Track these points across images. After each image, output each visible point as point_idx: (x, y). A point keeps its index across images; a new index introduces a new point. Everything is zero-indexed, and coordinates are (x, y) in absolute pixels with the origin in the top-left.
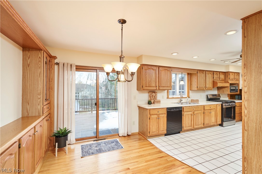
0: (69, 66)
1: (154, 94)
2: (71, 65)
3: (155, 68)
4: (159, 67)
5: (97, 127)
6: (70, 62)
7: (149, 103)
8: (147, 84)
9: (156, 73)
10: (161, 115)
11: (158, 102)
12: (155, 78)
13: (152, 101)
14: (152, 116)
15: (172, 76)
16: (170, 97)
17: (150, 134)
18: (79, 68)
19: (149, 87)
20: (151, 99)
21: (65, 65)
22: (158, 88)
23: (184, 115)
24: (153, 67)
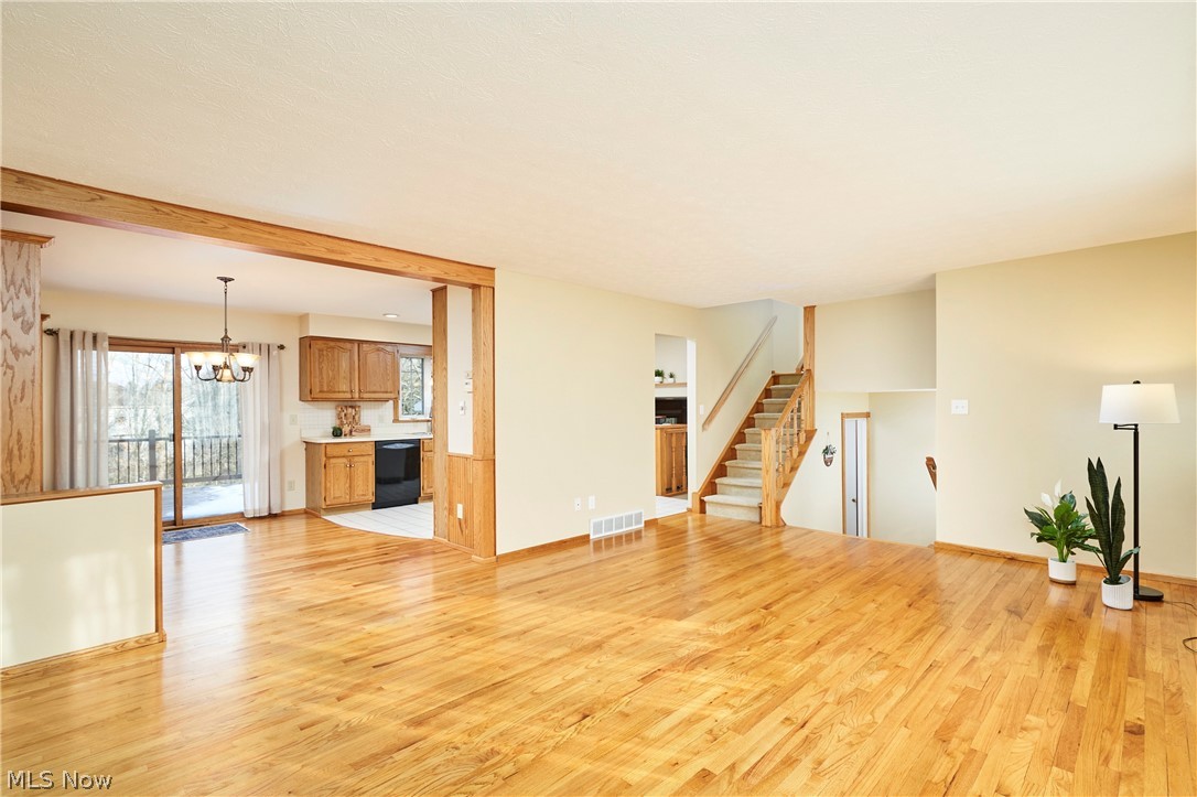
0: (89, 340)
1: (350, 410)
2: (95, 337)
3: (348, 345)
4: (360, 342)
5: (178, 495)
6: (91, 329)
7: (337, 433)
8: (325, 385)
9: (351, 358)
10: (356, 459)
11: (363, 431)
12: (348, 369)
13: (346, 429)
14: (332, 461)
15: (398, 364)
16: (402, 418)
17: (328, 503)
18: (119, 344)
19: (328, 392)
20: (342, 423)
21: (78, 338)
22: (357, 396)
23: (425, 459)
24: (341, 344)
